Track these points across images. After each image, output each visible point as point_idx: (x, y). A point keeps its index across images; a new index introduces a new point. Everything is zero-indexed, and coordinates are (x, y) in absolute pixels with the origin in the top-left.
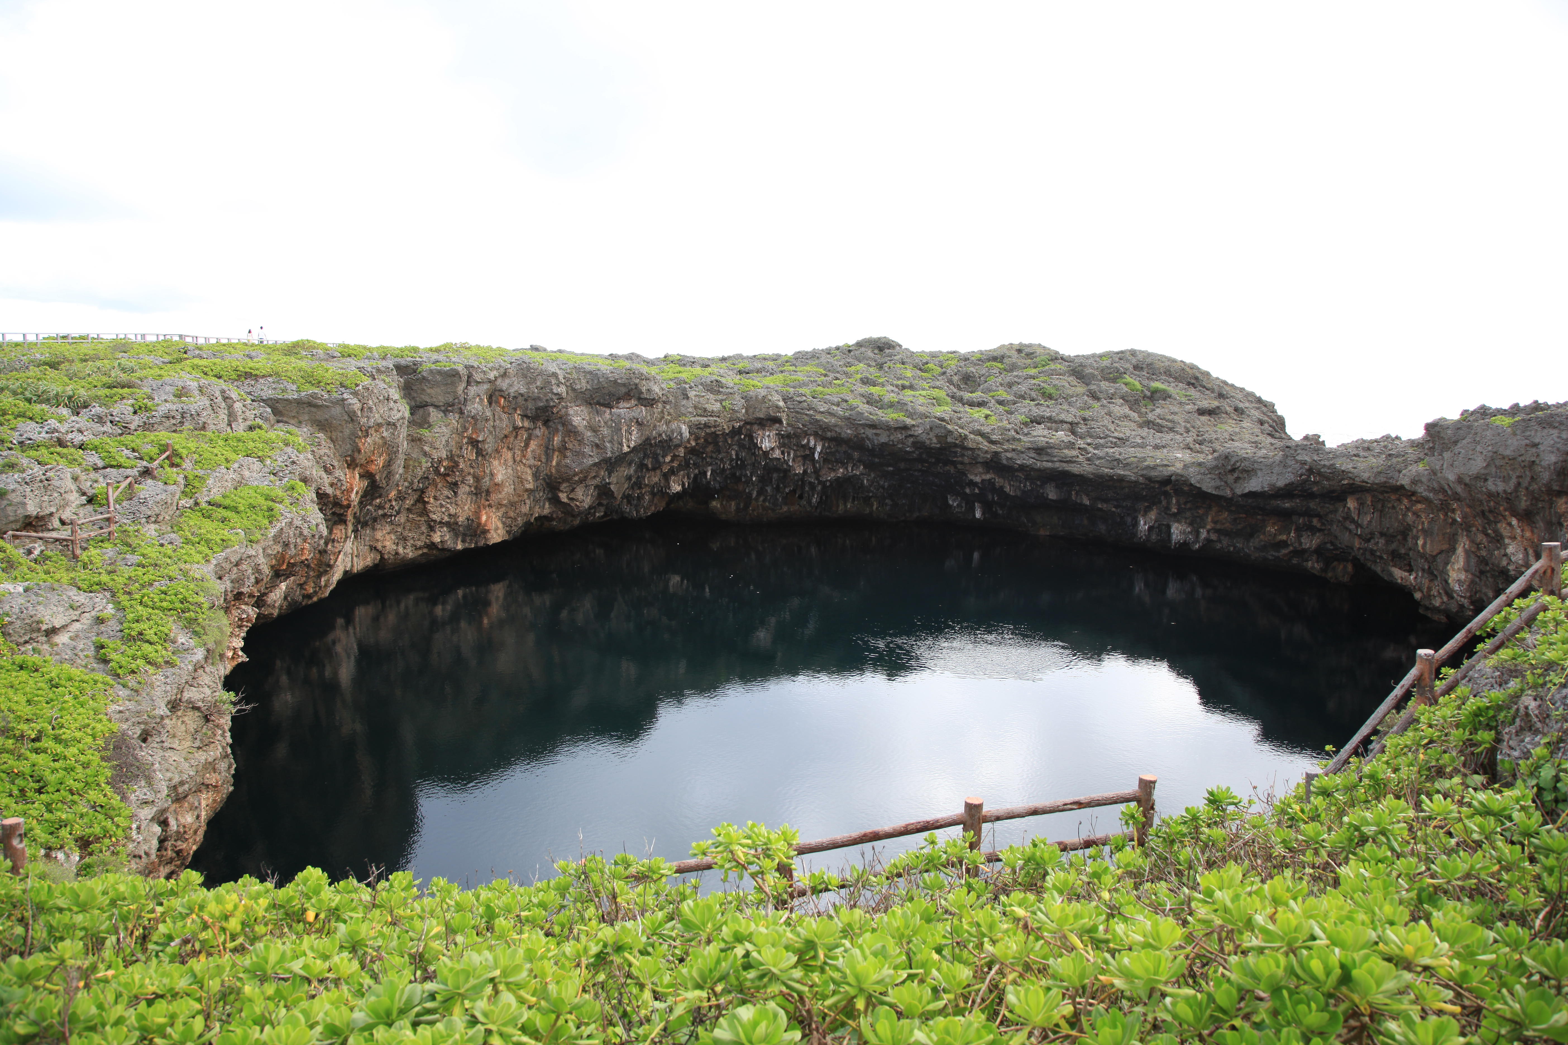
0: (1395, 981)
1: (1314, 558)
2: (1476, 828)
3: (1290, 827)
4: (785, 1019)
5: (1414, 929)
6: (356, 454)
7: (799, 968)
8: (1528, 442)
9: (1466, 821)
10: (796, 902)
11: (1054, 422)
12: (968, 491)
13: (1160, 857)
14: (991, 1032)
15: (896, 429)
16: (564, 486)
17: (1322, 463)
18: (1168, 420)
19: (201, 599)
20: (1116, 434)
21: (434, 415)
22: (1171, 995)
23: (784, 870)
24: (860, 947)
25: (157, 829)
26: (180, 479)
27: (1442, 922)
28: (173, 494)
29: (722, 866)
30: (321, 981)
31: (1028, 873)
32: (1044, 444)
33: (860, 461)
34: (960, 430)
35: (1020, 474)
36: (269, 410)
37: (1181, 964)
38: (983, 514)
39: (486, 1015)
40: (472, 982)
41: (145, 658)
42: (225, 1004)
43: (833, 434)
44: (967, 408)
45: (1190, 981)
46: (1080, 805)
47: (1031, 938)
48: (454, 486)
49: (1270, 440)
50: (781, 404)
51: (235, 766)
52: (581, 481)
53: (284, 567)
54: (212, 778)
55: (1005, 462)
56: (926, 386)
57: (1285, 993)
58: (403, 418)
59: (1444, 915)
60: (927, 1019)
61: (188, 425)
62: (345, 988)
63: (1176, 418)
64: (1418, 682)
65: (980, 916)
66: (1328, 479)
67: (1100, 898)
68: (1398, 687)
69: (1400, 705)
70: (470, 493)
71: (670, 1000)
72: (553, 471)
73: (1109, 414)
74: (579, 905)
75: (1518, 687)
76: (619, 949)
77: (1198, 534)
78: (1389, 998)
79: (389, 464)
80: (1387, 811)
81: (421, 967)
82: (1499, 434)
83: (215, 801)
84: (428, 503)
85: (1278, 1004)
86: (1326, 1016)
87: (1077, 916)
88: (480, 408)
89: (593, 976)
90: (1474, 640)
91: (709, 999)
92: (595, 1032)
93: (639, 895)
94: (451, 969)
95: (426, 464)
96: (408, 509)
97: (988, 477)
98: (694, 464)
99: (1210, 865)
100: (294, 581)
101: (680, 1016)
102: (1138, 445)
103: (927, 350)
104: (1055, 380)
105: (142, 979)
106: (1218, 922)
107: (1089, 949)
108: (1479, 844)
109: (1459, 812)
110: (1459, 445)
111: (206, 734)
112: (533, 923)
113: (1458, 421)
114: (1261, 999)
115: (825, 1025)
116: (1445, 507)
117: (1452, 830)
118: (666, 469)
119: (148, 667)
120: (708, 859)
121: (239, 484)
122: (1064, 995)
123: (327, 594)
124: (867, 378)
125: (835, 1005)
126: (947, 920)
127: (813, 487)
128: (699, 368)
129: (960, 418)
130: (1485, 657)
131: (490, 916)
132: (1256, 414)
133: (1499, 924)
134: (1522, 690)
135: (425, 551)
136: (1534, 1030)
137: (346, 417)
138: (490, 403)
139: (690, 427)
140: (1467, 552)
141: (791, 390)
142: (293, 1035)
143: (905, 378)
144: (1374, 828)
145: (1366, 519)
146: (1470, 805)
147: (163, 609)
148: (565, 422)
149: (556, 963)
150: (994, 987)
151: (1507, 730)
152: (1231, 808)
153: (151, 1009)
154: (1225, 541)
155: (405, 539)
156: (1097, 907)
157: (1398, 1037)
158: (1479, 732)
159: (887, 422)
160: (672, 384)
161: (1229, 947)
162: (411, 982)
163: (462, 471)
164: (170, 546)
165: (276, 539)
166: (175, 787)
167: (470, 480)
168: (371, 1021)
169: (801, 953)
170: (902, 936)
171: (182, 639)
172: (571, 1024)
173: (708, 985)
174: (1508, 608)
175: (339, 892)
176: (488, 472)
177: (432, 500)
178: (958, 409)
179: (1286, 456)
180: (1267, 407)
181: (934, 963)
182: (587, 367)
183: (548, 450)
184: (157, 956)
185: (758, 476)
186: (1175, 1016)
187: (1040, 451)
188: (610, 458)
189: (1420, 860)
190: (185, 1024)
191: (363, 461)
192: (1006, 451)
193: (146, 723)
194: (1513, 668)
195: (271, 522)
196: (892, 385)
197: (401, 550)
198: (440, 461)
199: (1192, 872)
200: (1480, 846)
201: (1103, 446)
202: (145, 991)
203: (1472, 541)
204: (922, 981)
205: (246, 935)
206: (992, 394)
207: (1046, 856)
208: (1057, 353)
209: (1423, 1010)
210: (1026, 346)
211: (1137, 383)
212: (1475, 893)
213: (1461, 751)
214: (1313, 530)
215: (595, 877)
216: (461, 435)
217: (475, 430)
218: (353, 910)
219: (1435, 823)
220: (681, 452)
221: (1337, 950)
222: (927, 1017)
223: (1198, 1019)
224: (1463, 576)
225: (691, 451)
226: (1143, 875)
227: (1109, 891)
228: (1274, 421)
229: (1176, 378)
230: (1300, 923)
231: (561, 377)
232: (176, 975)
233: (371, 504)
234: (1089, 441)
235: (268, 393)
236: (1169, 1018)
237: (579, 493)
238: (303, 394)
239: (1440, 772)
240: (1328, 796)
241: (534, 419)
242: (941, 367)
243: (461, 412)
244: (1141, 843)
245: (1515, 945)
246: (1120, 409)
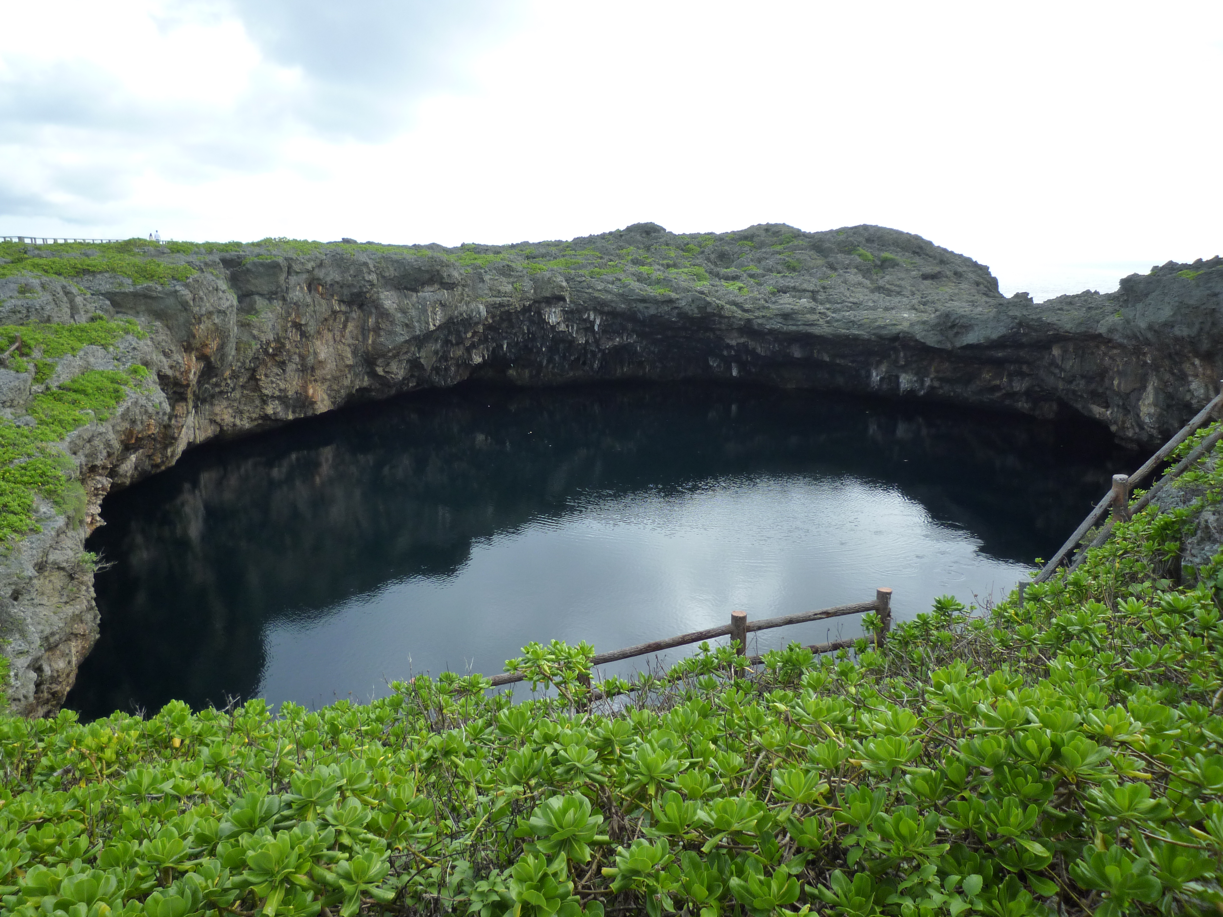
0: (1097, 755)
1: (1024, 399)
2: (1163, 624)
3: (1007, 628)
4: (589, 805)
5: (1112, 712)
6: (191, 340)
7: (599, 761)
8: (1209, 292)
9: (1156, 619)
10: (593, 705)
11: (798, 291)
12: (725, 353)
13: (896, 655)
14: (761, 809)
15: (663, 302)
16: (379, 361)
17: (1031, 317)
18: (896, 286)
19: (59, 473)
20: (851, 300)
21: (260, 302)
22: (910, 773)
23: (583, 679)
24: (650, 742)
25: (33, 675)
26: (31, 367)
27: (1136, 704)
28: (25, 381)
29: (531, 679)
30: (189, 798)
31: (786, 673)
32: (789, 311)
33: (633, 331)
34: (717, 301)
35: (769, 337)
36: (108, 302)
37: (918, 747)
38: (739, 372)
39: (335, 818)
40: (323, 791)
41: (10, 526)
42: (105, 822)
43: (609, 308)
44: (723, 283)
45: (926, 759)
46: (828, 614)
47: (791, 728)
48: (282, 365)
49: (985, 299)
50: (564, 284)
51: (99, 617)
52: (394, 356)
53: (133, 441)
54: (79, 628)
55: (756, 327)
56: (688, 264)
57: (1006, 768)
58: (232, 306)
59: (1138, 698)
60: (708, 800)
61: (33, 319)
62: (211, 802)
63: (903, 283)
64: (1114, 502)
65: (747, 711)
66: (1036, 331)
67: (847, 692)
68: (1097, 507)
69: (1099, 522)
70: (297, 370)
71: (492, 794)
72: (370, 348)
73: (845, 282)
74: (411, 717)
75: (1200, 503)
76: (447, 753)
77: (922, 382)
78: (1092, 769)
79: (222, 347)
80: (1089, 613)
81: (276, 781)
82: (1184, 286)
83: (83, 647)
84: (260, 380)
85: (1000, 777)
86: (1040, 786)
87: (830, 710)
88: (301, 295)
89: (426, 778)
90: (1163, 465)
91: (525, 793)
92: (429, 825)
93: (462, 706)
94: (304, 782)
95: (256, 346)
96: (242, 386)
97: (742, 340)
98: (492, 338)
99: (940, 662)
100: (143, 453)
101: (501, 808)
102: (871, 308)
103: (687, 233)
104: (798, 254)
105: (30, 806)
106: (948, 710)
107: (840, 735)
108: (1166, 637)
109: (1150, 612)
110: (1150, 297)
111: (72, 590)
112: (372, 735)
113: (1149, 276)
114: (986, 774)
115: (623, 809)
116: (1137, 352)
117: (1143, 626)
118: (468, 344)
119: (14, 535)
120: (519, 673)
121: (87, 369)
122: (821, 775)
123: (174, 463)
124: (637, 259)
125: (631, 792)
126: (721, 715)
127: (594, 354)
128: (492, 255)
129: (717, 291)
130: (1172, 479)
131: (335, 731)
132: (972, 276)
133: (1184, 704)
134: (1203, 507)
135: (260, 422)
136: (1212, 789)
137: (180, 307)
138: (310, 290)
139: (487, 307)
140: (1157, 390)
141: (573, 272)
142: (168, 846)
143: (669, 258)
144: (1078, 628)
145: (1069, 364)
146: (1158, 605)
147: (25, 484)
148: (378, 306)
149: (393, 770)
150: (762, 769)
151: (1189, 541)
152: (956, 614)
153: (40, 832)
154: (947, 387)
155: (241, 412)
156: (845, 700)
157: (1099, 801)
158: (1166, 543)
159: (655, 296)
160: (469, 270)
161: (957, 731)
162: (268, 793)
163: (288, 351)
164: (26, 428)
165: (123, 416)
166: (47, 638)
167: (297, 359)
168: (236, 829)
169: (600, 750)
170: (683, 730)
171: (43, 509)
172: (409, 820)
173: (523, 781)
174: (1191, 437)
175: (199, 720)
176: (311, 351)
177: (263, 377)
178: (715, 283)
179: (999, 313)
180: (984, 270)
181: (712, 752)
182: (394, 256)
183: (364, 330)
184: (41, 785)
185: (547, 347)
186: (914, 790)
187: (786, 316)
188: (419, 336)
189: (1117, 653)
190: (71, 842)
191: (198, 345)
192: (757, 318)
193: (16, 584)
194: (1195, 488)
195: (117, 403)
196: (659, 264)
197: (238, 422)
198: (268, 343)
199: (924, 668)
200: (1168, 639)
201: (839, 310)
202: (34, 816)
203: (1161, 379)
204: (702, 768)
205: (120, 763)
206: (744, 269)
207: (801, 658)
208: (799, 230)
209: (1120, 777)
210: (772, 225)
211: (869, 254)
212: (1164, 679)
213: (1151, 560)
214: (1022, 375)
215: (424, 693)
216: (285, 319)
217: (298, 315)
218: (215, 734)
219: (1129, 621)
220: (481, 328)
221: (1048, 731)
222: (708, 798)
223: (933, 792)
224: (1152, 410)
225: (488, 327)
226: (883, 671)
227: (855, 686)
228: (989, 282)
229: (902, 248)
230: (1018, 709)
231: (371, 266)
232: (61, 801)
233: (208, 383)
234: (828, 306)
235: (106, 287)
236: (909, 792)
237: (394, 366)
238: (138, 287)
239: (1134, 578)
240: (1038, 601)
241: (350, 303)
242: (700, 246)
243: (284, 299)
244: (880, 645)
245: (1197, 720)
246: (854, 277)
